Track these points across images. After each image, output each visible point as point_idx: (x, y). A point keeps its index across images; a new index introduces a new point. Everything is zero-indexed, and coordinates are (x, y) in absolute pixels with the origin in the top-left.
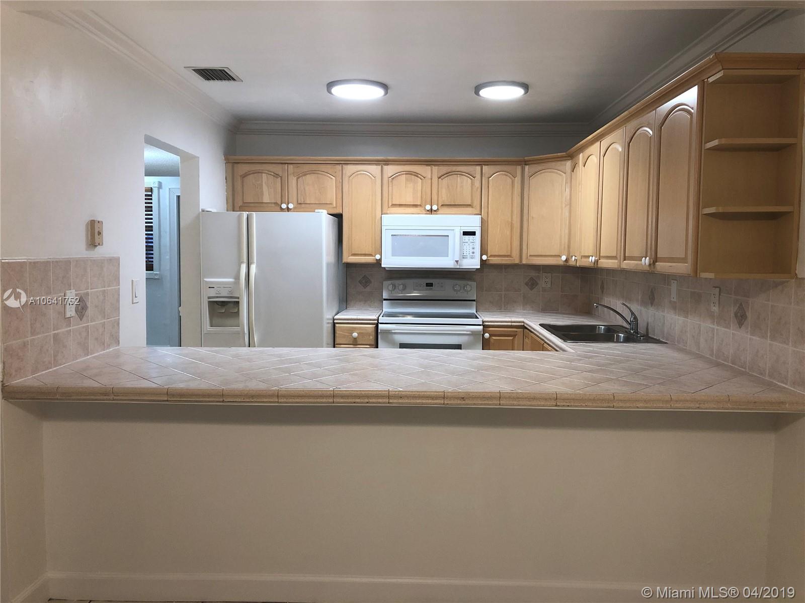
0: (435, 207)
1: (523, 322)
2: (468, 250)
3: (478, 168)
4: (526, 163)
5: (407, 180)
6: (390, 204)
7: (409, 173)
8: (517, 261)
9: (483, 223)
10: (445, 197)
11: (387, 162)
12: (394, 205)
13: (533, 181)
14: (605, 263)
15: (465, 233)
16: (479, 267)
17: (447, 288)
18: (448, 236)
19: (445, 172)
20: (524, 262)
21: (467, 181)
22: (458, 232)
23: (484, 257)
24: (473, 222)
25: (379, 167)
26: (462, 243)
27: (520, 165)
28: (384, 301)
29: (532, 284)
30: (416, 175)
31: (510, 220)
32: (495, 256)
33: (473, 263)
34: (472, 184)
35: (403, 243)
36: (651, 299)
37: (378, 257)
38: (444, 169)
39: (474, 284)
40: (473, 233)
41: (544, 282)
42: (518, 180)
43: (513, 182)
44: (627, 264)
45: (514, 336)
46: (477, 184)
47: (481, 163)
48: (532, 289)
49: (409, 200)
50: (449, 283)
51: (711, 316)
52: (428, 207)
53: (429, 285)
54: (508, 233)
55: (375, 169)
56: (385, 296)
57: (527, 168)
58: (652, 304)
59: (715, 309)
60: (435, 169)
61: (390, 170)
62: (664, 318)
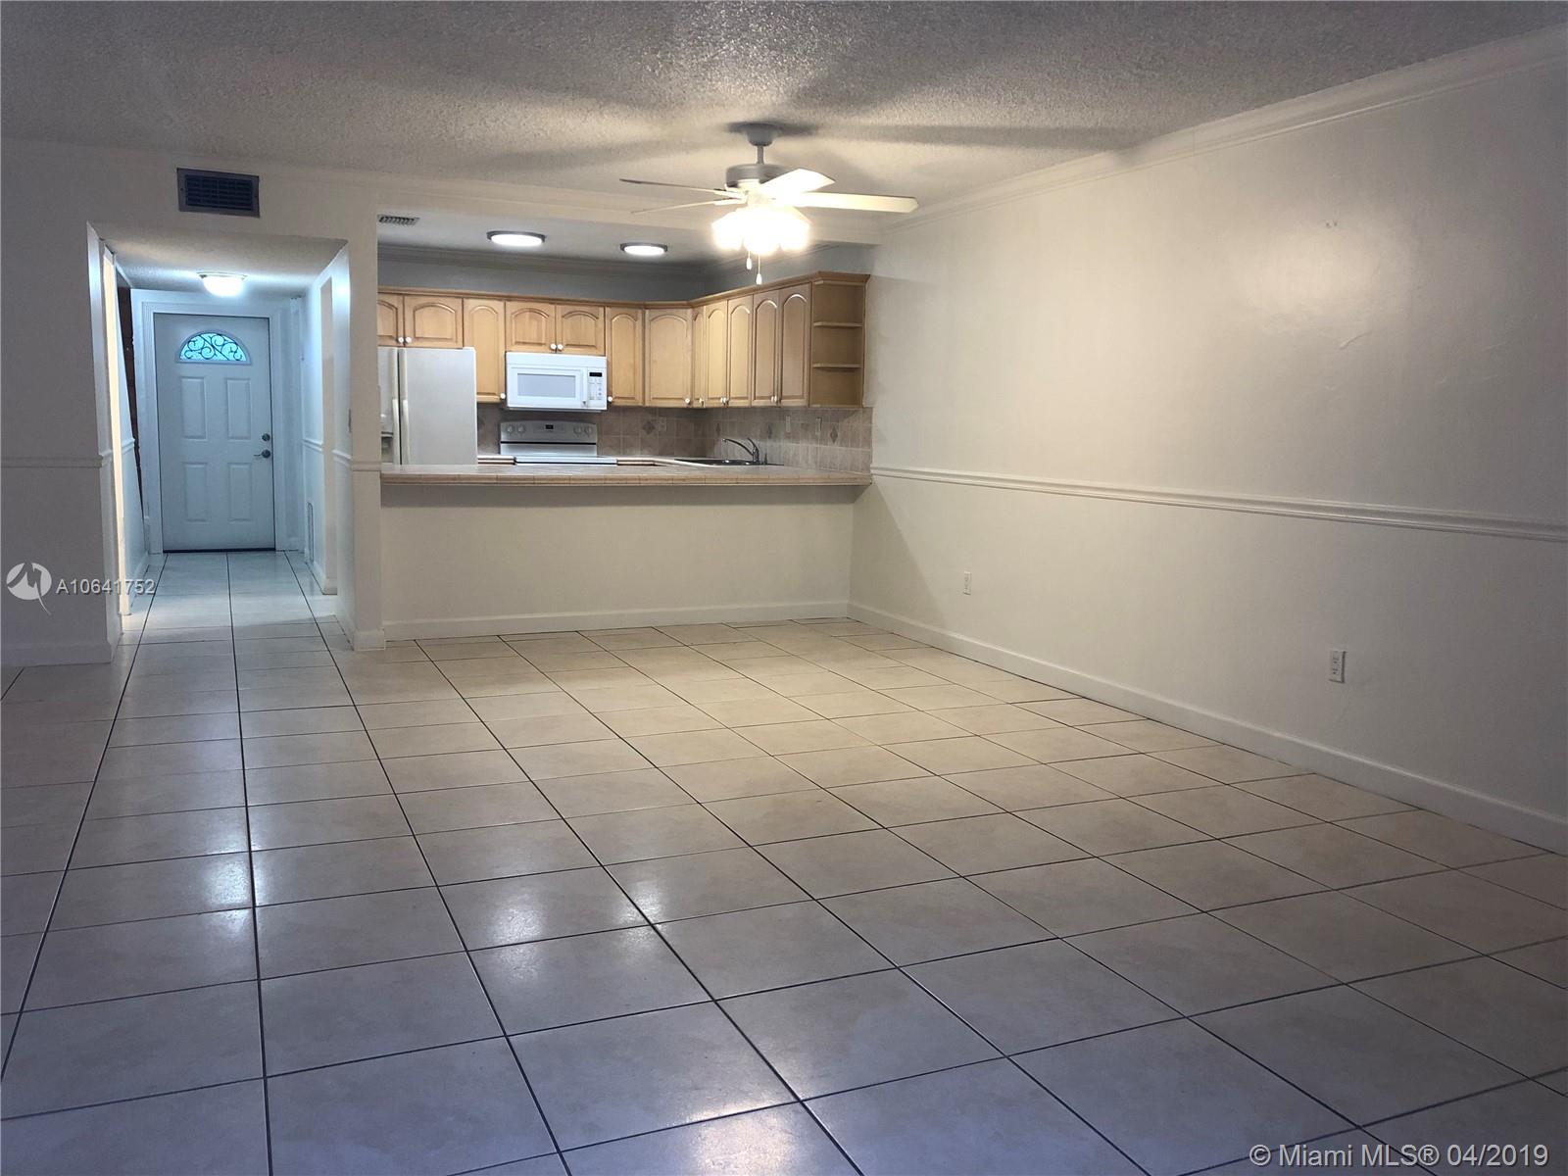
0: (560, 347)
2: (595, 392)
3: (601, 309)
4: (646, 307)
5: (530, 318)
6: (514, 341)
7: (531, 310)
8: (640, 404)
9: (609, 364)
10: (568, 337)
11: (509, 298)
12: (517, 343)
13: (654, 325)
14: (734, 403)
15: (592, 374)
16: (605, 408)
17: (568, 431)
18: (574, 377)
19: (568, 311)
20: (647, 404)
21: (590, 321)
22: (586, 375)
23: (610, 399)
24: (599, 363)
25: (502, 303)
26: (590, 384)
27: (640, 308)
28: (502, 445)
29: (649, 428)
30: (539, 312)
31: (632, 361)
32: (619, 398)
33: (599, 404)
34: (596, 326)
35: (534, 381)
36: (771, 432)
37: (503, 396)
38: (569, 308)
39: (595, 427)
40: (600, 375)
41: (661, 424)
42: (639, 323)
43: (635, 327)
44: (757, 403)
46: (601, 326)
47: (604, 305)
48: (648, 433)
49: (534, 338)
50: (569, 425)
51: (815, 439)
52: (553, 346)
53: (550, 427)
54: (631, 375)
55: (498, 305)
56: (503, 438)
57: (647, 312)
58: (770, 437)
59: (818, 434)
60: (559, 307)
61: (513, 306)
62: (780, 447)
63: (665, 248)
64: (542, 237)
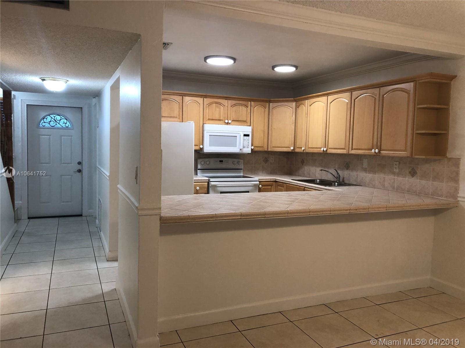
0: (230, 121)
1: (275, 179)
2: (246, 143)
3: (250, 103)
4: (270, 102)
5: (216, 106)
6: (207, 119)
7: (216, 103)
8: (266, 150)
9: (253, 130)
10: (234, 116)
11: (205, 97)
12: (209, 119)
13: (275, 111)
14: (329, 151)
15: (245, 135)
16: (250, 152)
17: (228, 162)
18: (237, 136)
19: (234, 104)
20: (269, 150)
21: (244, 109)
22: (242, 135)
23: (253, 147)
24: (248, 130)
25: (202, 99)
26: (244, 140)
27: (268, 102)
28: (198, 171)
29: (266, 160)
30: (220, 104)
31: (263, 129)
32: (257, 147)
33: (248, 150)
34: (247, 111)
35: (216, 138)
36: (347, 167)
37: (201, 146)
38: (234, 102)
39: (242, 161)
40: (248, 135)
41: (272, 159)
42: (267, 109)
43: (265, 112)
44: (353, 152)
45: (272, 186)
46: (249, 111)
47: (251, 100)
48: (266, 163)
49: (217, 117)
50: (231, 160)
51: (394, 173)
52: (226, 121)
53: (221, 161)
54: (262, 135)
55: (200, 100)
56: (199, 167)
57: (271, 104)
58: (347, 169)
59: (397, 171)
60: (230, 102)
61: (207, 101)
62: (357, 175)
63: (296, 67)
64: (234, 59)
